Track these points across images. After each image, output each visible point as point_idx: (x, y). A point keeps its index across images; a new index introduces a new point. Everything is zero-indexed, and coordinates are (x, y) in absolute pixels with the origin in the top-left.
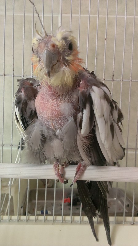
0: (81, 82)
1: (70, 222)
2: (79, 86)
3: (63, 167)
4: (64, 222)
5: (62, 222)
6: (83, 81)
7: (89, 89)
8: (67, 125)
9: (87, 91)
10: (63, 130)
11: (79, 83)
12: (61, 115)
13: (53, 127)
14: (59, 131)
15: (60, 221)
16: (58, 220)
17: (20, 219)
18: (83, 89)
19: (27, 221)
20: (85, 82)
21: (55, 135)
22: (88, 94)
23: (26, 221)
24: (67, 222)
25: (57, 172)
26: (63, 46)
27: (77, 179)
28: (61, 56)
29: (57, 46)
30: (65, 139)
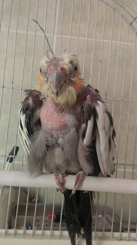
0: (88, 96)
1: (59, 237)
2: (85, 99)
3: (64, 176)
4: (52, 236)
5: (51, 237)
6: (90, 96)
7: (94, 103)
8: (70, 135)
9: (92, 104)
10: (65, 139)
11: (86, 97)
12: (65, 126)
13: (57, 136)
14: (62, 140)
15: (48, 235)
16: (46, 235)
17: (7, 233)
18: (89, 103)
19: (15, 235)
20: (91, 96)
21: (57, 143)
22: (93, 107)
23: (13, 235)
24: (55, 236)
25: (57, 181)
26: (71, 69)
27: (77, 189)
28: (67, 77)
29: (65, 69)
30: (67, 148)
